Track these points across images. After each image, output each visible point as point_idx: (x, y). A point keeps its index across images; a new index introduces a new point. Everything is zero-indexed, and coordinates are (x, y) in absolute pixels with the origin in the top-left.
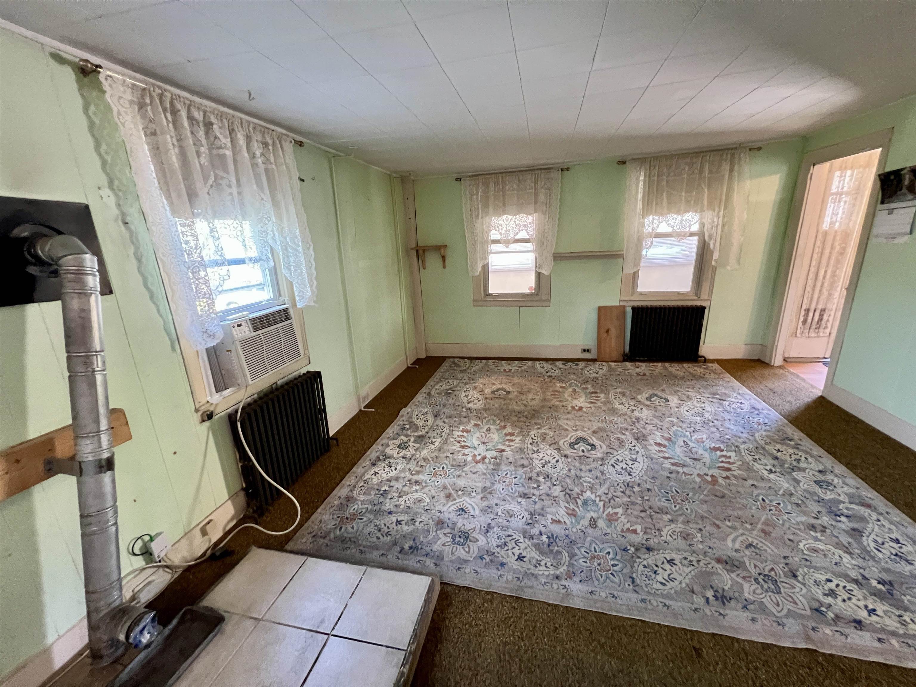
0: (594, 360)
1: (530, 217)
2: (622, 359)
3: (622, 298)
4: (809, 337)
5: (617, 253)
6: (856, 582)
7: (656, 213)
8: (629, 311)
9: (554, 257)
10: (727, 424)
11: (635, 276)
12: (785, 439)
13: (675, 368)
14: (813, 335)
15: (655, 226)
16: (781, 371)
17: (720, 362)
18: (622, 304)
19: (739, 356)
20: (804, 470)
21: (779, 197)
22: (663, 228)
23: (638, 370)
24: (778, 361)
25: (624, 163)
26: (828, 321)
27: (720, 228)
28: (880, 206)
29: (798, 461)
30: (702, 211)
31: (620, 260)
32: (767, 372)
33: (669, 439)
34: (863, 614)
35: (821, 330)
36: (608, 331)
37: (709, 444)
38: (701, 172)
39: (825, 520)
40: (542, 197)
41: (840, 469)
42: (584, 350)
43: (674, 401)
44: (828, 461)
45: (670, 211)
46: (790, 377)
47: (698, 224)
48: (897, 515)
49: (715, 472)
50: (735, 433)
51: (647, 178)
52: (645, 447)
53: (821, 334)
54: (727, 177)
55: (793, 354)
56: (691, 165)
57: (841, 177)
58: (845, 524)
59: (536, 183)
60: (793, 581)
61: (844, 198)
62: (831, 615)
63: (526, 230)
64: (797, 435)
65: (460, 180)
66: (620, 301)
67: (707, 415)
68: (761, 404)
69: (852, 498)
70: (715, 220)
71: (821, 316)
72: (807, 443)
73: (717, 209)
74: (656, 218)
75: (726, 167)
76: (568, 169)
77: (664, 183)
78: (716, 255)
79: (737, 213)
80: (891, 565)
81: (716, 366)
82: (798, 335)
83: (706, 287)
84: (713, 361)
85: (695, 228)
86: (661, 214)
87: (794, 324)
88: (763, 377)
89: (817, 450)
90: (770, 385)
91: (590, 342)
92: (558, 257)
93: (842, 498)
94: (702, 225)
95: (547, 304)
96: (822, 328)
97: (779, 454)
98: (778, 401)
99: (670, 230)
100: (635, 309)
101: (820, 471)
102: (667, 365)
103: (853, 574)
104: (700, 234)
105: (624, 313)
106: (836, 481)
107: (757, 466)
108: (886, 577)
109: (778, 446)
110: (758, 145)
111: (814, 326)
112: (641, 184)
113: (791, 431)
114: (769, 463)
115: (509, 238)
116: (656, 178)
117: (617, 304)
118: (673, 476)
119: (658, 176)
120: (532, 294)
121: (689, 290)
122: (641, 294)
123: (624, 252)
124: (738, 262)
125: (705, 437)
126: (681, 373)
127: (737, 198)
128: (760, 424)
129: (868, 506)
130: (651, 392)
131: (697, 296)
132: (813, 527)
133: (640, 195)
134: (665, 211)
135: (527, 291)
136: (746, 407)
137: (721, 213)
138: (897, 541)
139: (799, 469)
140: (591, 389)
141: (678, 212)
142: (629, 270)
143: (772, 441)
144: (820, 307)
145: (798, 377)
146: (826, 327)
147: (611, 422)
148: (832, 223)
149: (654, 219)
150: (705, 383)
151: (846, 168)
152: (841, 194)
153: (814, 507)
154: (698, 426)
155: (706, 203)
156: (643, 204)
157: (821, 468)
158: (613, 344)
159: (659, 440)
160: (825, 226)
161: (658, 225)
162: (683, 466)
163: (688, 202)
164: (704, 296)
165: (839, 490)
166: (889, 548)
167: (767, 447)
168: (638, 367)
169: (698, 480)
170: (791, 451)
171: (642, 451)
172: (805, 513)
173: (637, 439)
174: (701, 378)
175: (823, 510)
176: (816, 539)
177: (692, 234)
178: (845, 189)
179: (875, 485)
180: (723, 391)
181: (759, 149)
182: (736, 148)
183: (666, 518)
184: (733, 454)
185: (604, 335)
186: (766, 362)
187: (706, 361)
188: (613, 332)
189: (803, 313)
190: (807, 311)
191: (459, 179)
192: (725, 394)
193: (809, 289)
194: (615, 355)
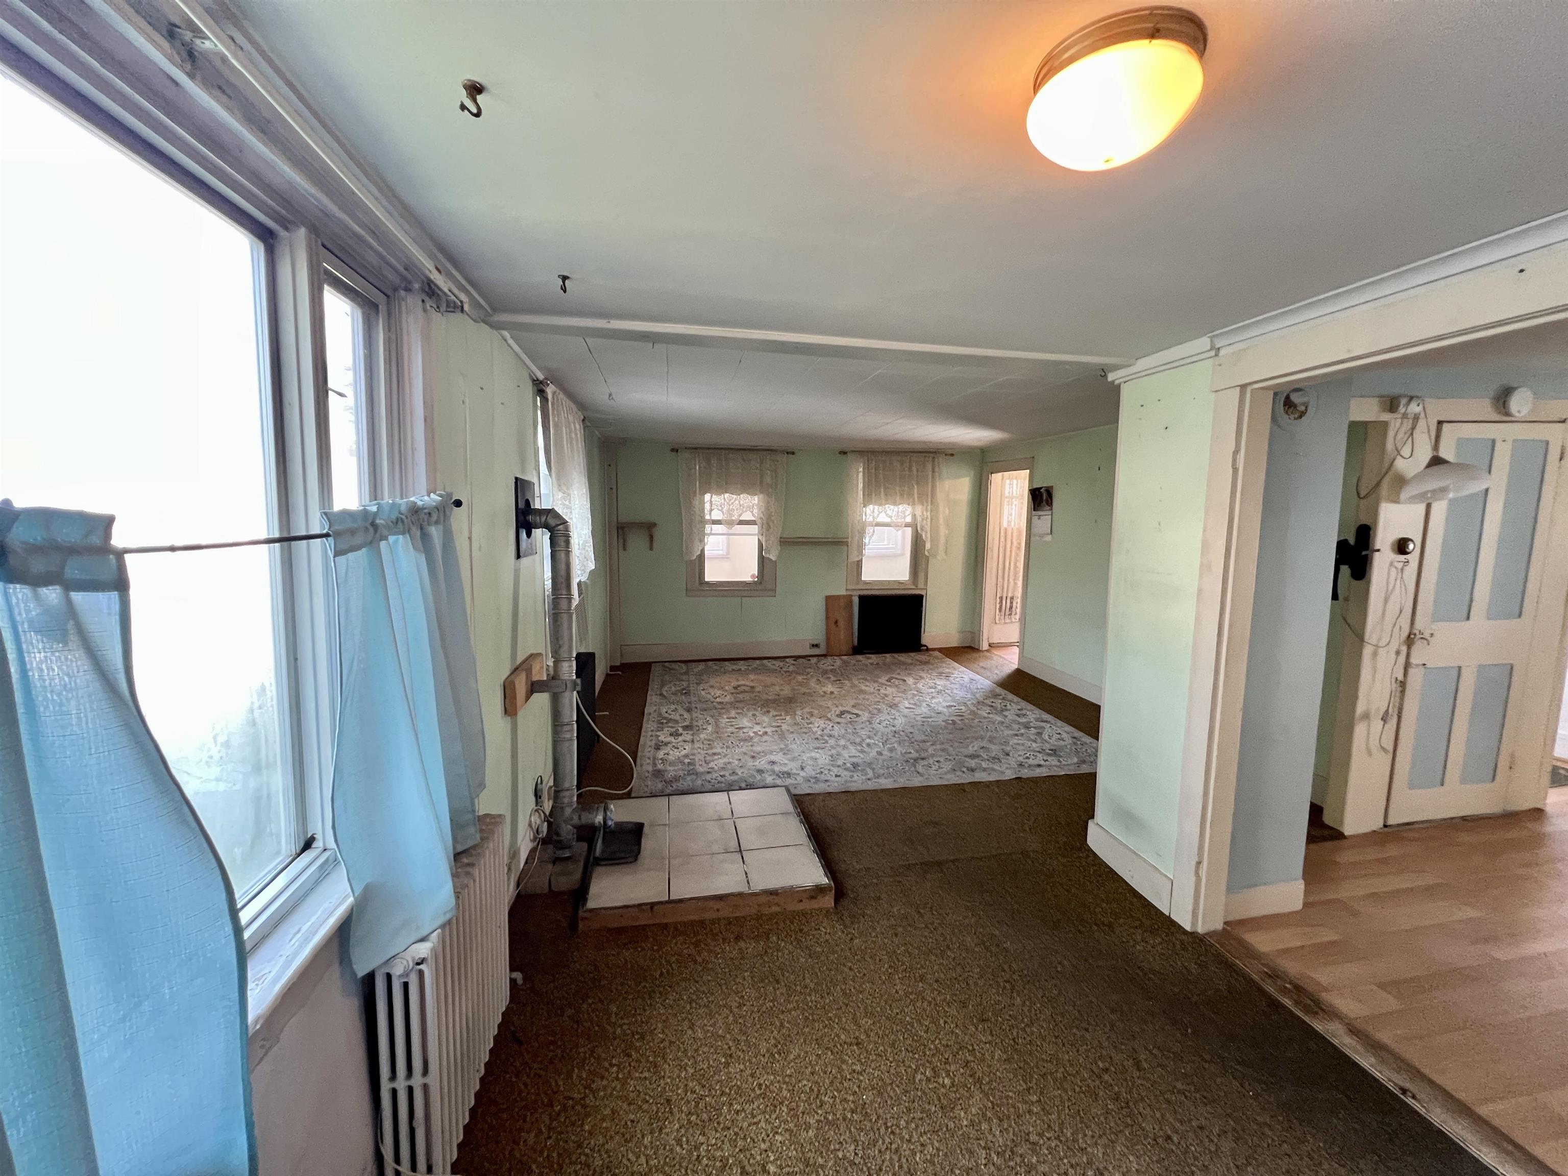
0: (825, 656)
1: (756, 498)
2: (851, 653)
3: (850, 587)
4: (1005, 623)
5: (840, 540)
6: (1039, 752)
7: (875, 504)
8: (856, 600)
9: (780, 542)
10: (955, 691)
11: (859, 564)
12: (996, 696)
13: (902, 657)
14: (1008, 621)
15: (875, 515)
16: (988, 654)
17: (940, 650)
18: (849, 593)
19: (955, 645)
20: (1010, 710)
21: (970, 497)
22: (882, 518)
23: (870, 661)
24: (985, 646)
25: (845, 453)
26: (1016, 607)
27: (929, 520)
28: (1034, 513)
29: (1006, 706)
30: (914, 504)
31: (845, 548)
32: (976, 655)
33: (915, 704)
34: (1042, 763)
35: (1013, 616)
36: (836, 622)
37: (945, 704)
38: (910, 470)
39: (1022, 731)
40: (768, 479)
41: (1030, 707)
42: (813, 646)
43: (910, 681)
44: (1024, 704)
45: (886, 500)
46: (995, 658)
47: (910, 516)
48: (1060, 723)
49: (954, 718)
50: (961, 695)
51: (866, 471)
52: (898, 711)
53: (1014, 620)
54: (930, 476)
55: (995, 640)
56: (902, 463)
57: (1010, 484)
58: (1033, 730)
59: (761, 462)
60: (1008, 757)
61: (1015, 502)
62: (1026, 765)
63: (752, 512)
64: (1003, 692)
65: (677, 451)
66: (847, 590)
67: (939, 687)
68: (977, 677)
69: (1037, 720)
70: (925, 513)
71: (1011, 603)
72: (1010, 696)
73: (925, 503)
74: (876, 507)
75: (929, 467)
76: (793, 453)
77: (881, 477)
78: (928, 546)
79: (941, 509)
80: (1056, 743)
81: (937, 653)
82: (997, 622)
83: (921, 575)
84: (933, 650)
85: (909, 519)
86: (881, 505)
87: (993, 612)
88: (975, 659)
89: (1016, 699)
90: (981, 664)
91: (818, 635)
92: (785, 542)
93: (1032, 720)
94: (914, 516)
95: (773, 594)
96: (1013, 614)
97: (993, 704)
98: (989, 674)
99: (887, 520)
100: (861, 598)
101: (1019, 710)
102: (896, 655)
103: (1037, 749)
104: (913, 525)
105: (851, 602)
106: (1028, 713)
107: (979, 712)
108: (1052, 748)
109: (992, 700)
110: (950, 452)
111: (1007, 613)
112: (861, 475)
113: (999, 690)
114: (988, 709)
115: (733, 518)
116: (873, 470)
117: (843, 592)
118: (925, 724)
119: (876, 470)
120: (755, 582)
121: (907, 578)
122: (865, 583)
123: (850, 540)
124: (946, 553)
125: (941, 700)
126: (909, 661)
127: (940, 495)
128: (978, 689)
129: (1046, 722)
130: (889, 676)
131: (914, 585)
132: (1016, 735)
133: (861, 486)
134: (883, 502)
135: (748, 579)
136: (966, 679)
137: (929, 508)
138: (1060, 734)
139: (1007, 710)
140: (833, 678)
141: (895, 504)
142: (854, 558)
143: (987, 697)
144: (1010, 595)
145: (1001, 657)
146: (1016, 614)
147: (864, 699)
148: (1009, 522)
149: (874, 509)
150: (931, 667)
151: (1012, 479)
152: (1012, 499)
153: (1016, 726)
154: (934, 695)
155: (916, 496)
156: (864, 495)
157: (1019, 707)
158: (842, 637)
159: (907, 705)
160: (1005, 524)
161: (878, 515)
162: (931, 717)
163: (902, 495)
164: (921, 585)
165: (1030, 717)
166: (1056, 736)
167: (985, 701)
168: (869, 658)
169: (944, 723)
170: (1000, 701)
171: (897, 714)
172: (1011, 730)
173: (891, 707)
174: (927, 663)
175: (1021, 727)
176: (1019, 739)
177: (907, 525)
178: (1014, 494)
179: (1049, 712)
180: (947, 670)
181: (952, 455)
182: (935, 452)
183: (928, 744)
184: (963, 708)
185: (833, 626)
186: (976, 647)
187: (928, 649)
188: (842, 623)
189: (998, 600)
190: (1001, 598)
191: (675, 450)
192: (949, 673)
193: (1000, 579)
194: (845, 648)
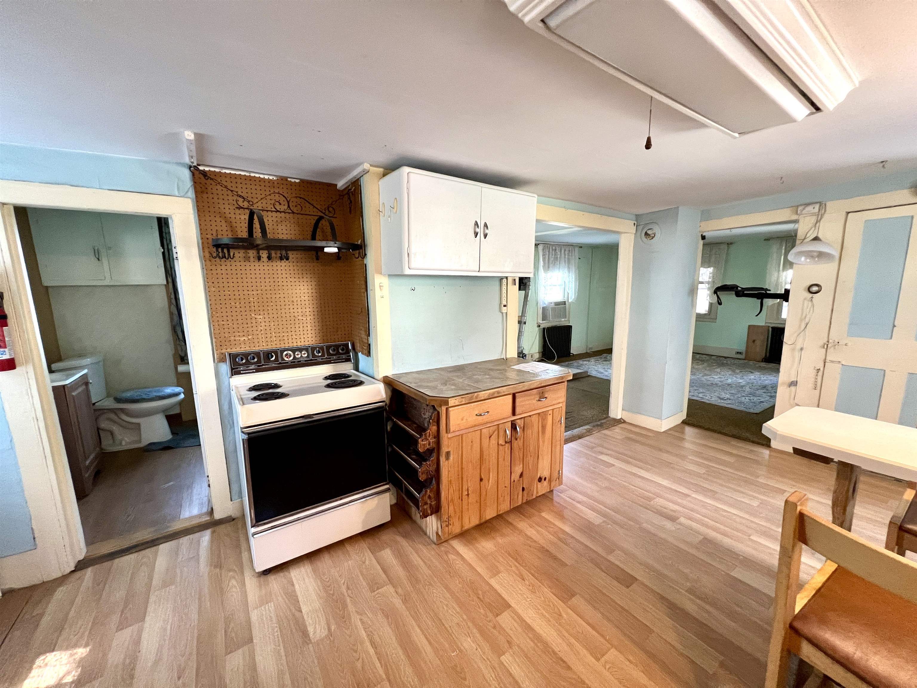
0: (744, 359)
2: (761, 361)
3: (768, 321)
18: (768, 325)
25: (768, 240)
36: (754, 341)
42: (738, 353)
59: (711, 250)
66: (766, 323)
76: (732, 244)
91: (742, 347)
95: (715, 321)
100: (775, 329)
105: (768, 330)
117: (763, 324)
120: (705, 314)
122: (782, 320)
135: (703, 312)
158: (758, 350)
185: (752, 343)
188: (759, 342)
194: (759, 357)
